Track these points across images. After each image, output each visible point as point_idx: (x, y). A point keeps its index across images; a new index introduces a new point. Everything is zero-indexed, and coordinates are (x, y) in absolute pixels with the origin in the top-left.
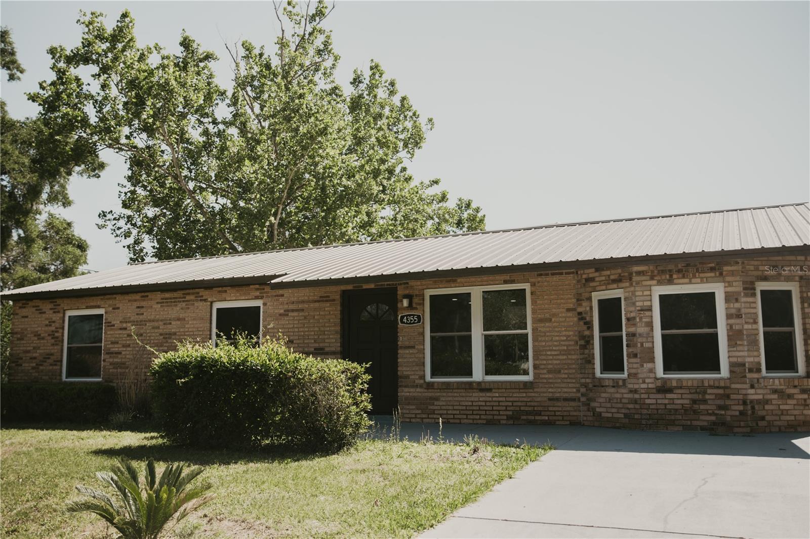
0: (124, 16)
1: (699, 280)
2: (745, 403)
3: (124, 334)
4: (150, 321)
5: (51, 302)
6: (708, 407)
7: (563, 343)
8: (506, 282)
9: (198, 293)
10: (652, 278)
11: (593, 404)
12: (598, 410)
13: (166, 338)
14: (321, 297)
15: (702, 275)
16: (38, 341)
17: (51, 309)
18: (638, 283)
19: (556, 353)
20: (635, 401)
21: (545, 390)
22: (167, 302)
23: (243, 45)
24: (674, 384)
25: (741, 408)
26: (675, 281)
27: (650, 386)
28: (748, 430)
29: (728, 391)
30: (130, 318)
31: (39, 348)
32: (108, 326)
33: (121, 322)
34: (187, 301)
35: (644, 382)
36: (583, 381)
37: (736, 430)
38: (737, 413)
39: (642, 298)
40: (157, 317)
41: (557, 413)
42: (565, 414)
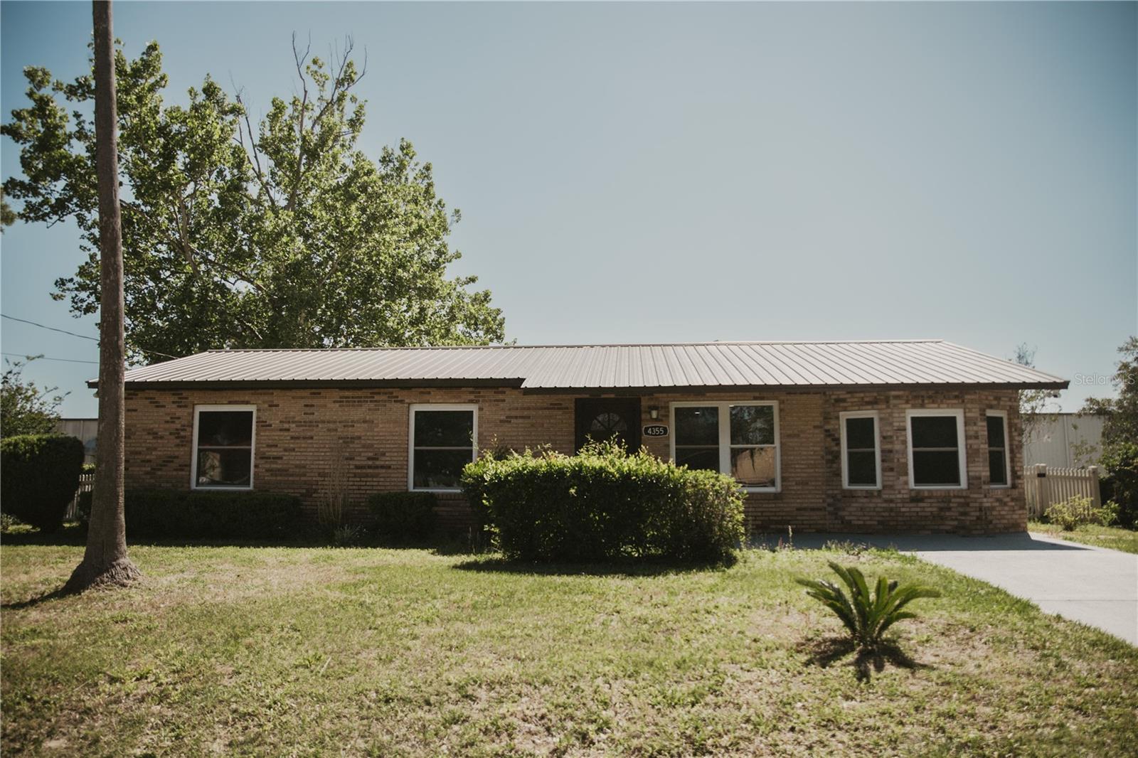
0: (153, 48)
1: (945, 406)
2: (980, 510)
3: (286, 436)
4: (323, 422)
5: (173, 394)
6: (952, 514)
7: (810, 457)
8: (755, 398)
9: (392, 393)
10: (907, 402)
11: (841, 513)
12: (847, 518)
13: (347, 442)
14: (551, 404)
15: (948, 401)
16: (154, 441)
17: (173, 402)
18: (895, 406)
19: (803, 466)
20: (891, 510)
21: (793, 501)
22: (348, 402)
23: (273, 102)
24: (926, 494)
25: (978, 514)
26: (927, 406)
27: (905, 496)
28: (983, 531)
29: (968, 500)
30: (294, 418)
31: (155, 449)
32: (262, 426)
33: (281, 422)
34: (376, 401)
35: (900, 493)
36: (830, 492)
37: (974, 532)
38: (975, 518)
39: (898, 419)
40: (335, 417)
41: (805, 522)
42: (812, 522)
